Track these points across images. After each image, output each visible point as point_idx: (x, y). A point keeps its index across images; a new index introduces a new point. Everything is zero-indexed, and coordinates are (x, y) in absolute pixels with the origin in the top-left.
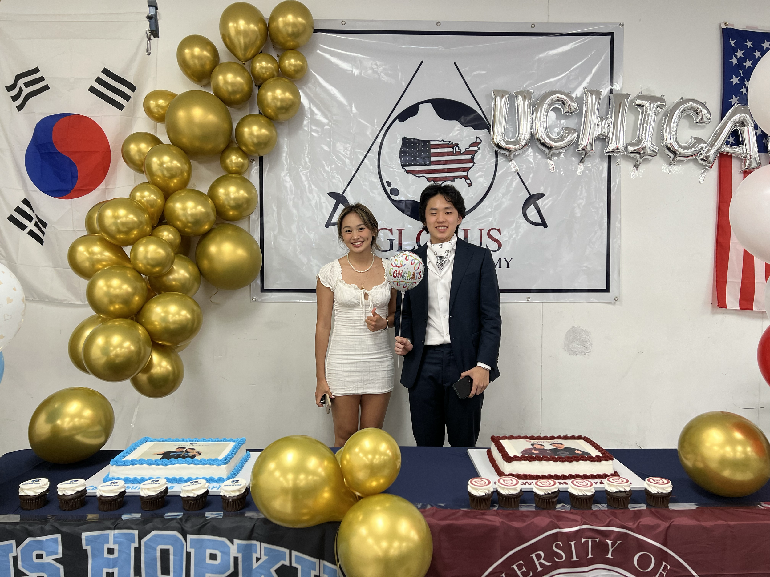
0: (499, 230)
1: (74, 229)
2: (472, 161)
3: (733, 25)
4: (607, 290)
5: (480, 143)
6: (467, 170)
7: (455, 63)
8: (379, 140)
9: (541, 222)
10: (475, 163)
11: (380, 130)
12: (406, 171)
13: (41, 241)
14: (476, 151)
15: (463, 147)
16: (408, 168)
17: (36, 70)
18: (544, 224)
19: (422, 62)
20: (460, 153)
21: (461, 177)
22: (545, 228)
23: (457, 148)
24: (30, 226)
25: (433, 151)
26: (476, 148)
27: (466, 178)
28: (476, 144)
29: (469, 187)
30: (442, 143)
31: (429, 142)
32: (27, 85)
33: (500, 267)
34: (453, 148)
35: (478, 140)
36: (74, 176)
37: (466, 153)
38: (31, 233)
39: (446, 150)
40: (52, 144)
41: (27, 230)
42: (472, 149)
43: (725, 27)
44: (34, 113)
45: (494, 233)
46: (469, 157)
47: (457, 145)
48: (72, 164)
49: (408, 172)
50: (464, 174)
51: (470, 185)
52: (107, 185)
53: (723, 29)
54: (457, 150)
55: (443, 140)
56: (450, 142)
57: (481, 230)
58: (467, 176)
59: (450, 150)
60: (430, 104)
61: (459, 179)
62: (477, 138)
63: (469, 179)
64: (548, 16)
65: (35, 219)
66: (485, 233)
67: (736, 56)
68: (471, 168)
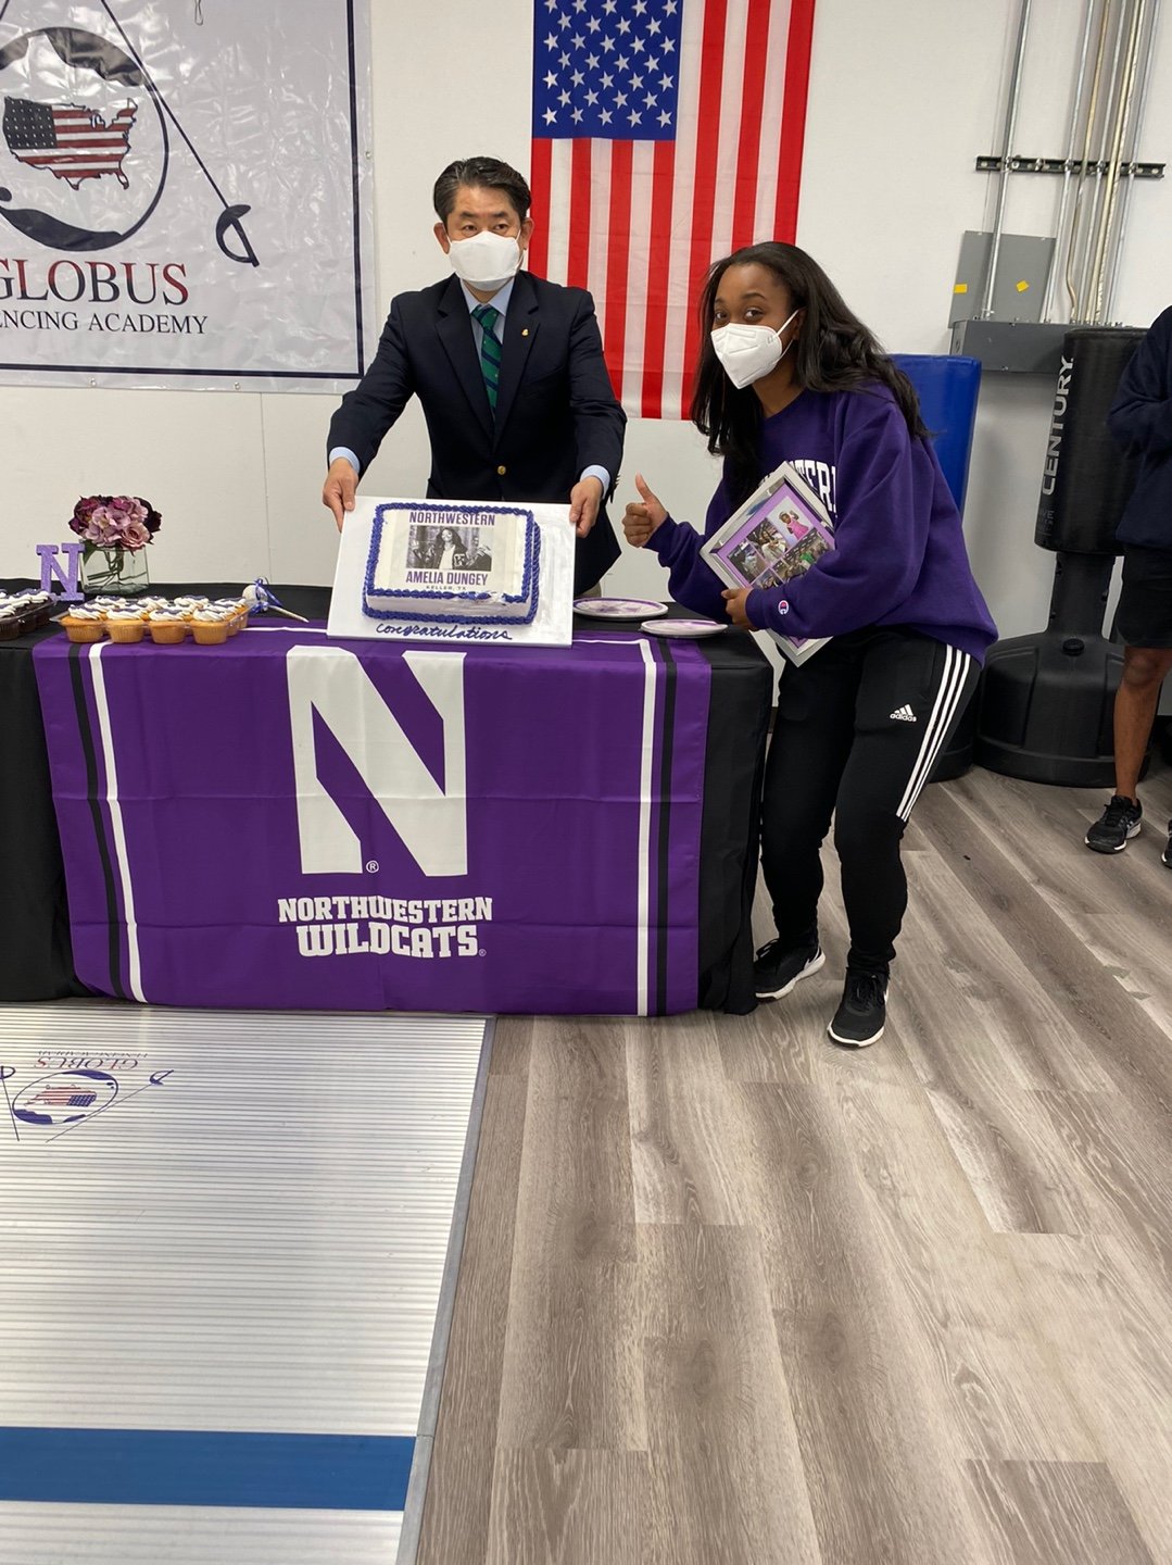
0: (182, 268)
2: (124, 142)
5: (136, 110)
6: (119, 158)
9: (247, 255)
10: (129, 147)
12: (17, 157)
14: (130, 125)
15: (107, 118)
16: (22, 153)
18: (253, 260)
20: (102, 128)
21: (109, 171)
22: (255, 266)
23: (98, 119)
25: (57, 122)
26: (128, 120)
27: (119, 172)
28: (129, 112)
29: (125, 188)
30: (72, 108)
31: (52, 106)
33: (188, 331)
34: (91, 119)
35: (132, 105)
37: (114, 127)
39: (78, 122)
42: (123, 120)
45: (174, 272)
46: (119, 135)
47: (97, 113)
49: (20, 159)
50: (114, 165)
51: (126, 185)
54: (98, 122)
55: (73, 104)
56: (84, 107)
57: (153, 266)
58: (120, 169)
59: (86, 121)
60: (45, 37)
61: (107, 175)
62: (129, 100)
63: (123, 175)
66: (159, 271)
68: (124, 155)
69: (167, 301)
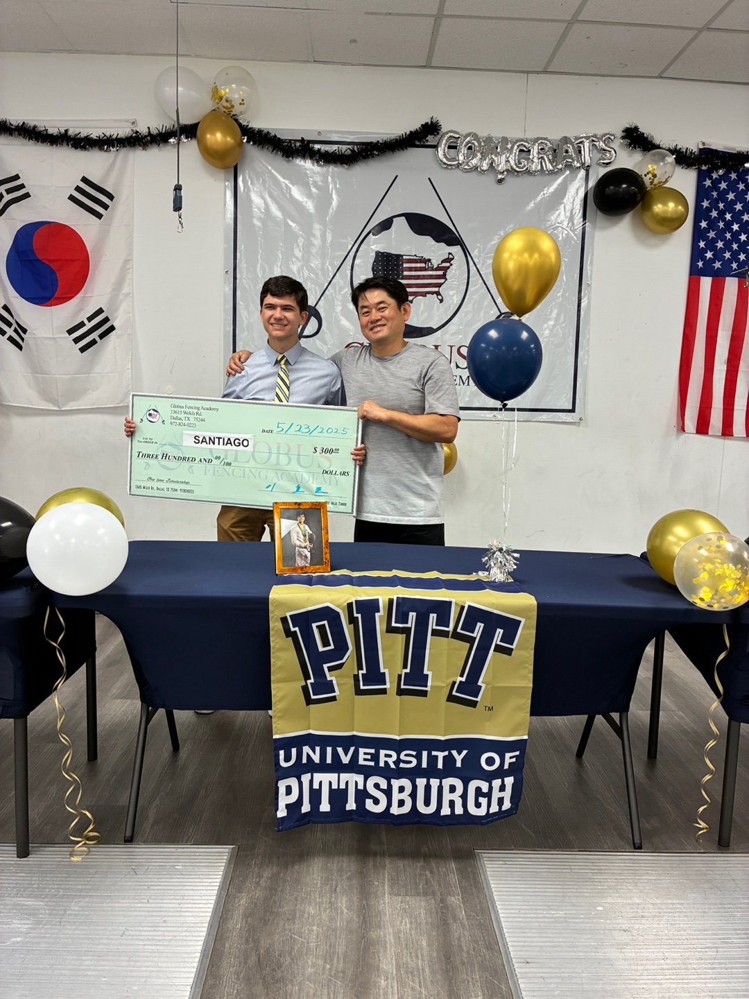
1: (53, 335)
2: (444, 276)
3: (710, 145)
4: (573, 410)
5: (453, 259)
6: (439, 285)
7: (429, 179)
8: (352, 254)
10: (446, 280)
11: (353, 243)
13: (20, 348)
14: (448, 268)
15: (435, 263)
17: (17, 177)
19: (397, 176)
20: (432, 269)
21: (432, 293)
23: (430, 263)
24: (10, 332)
25: (405, 265)
26: (448, 264)
27: (438, 293)
28: (448, 260)
29: (441, 303)
30: (415, 257)
31: (402, 256)
32: (9, 191)
33: (468, 385)
34: (426, 264)
35: (451, 256)
36: (54, 284)
37: (438, 269)
38: (11, 339)
39: (419, 265)
40: (32, 251)
41: (7, 336)
42: (444, 265)
43: (702, 147)
44: (14, 219)
45: (464, 351)
46: (441, 273)
47: (429, 260)
48: (53, 272)
50: (436, 289)
51: (441, 301)
52: (86, 293)
53: (700, 149)
54: (430, 265)
55: (415, 255)
56: (422, 257)
57: (451, 347)
58: (439, 292)
59: (423, 265)
60: (404, 218)
61: (431, 295)
62: (450, 254)
63: (440, 295)
64: (525, 131)
65: (15, 325)
66: (455, 350)
67: (711, 178)
68: (443, 284)
69: (457, 367)
